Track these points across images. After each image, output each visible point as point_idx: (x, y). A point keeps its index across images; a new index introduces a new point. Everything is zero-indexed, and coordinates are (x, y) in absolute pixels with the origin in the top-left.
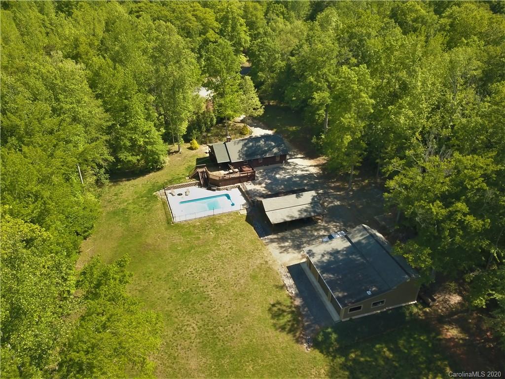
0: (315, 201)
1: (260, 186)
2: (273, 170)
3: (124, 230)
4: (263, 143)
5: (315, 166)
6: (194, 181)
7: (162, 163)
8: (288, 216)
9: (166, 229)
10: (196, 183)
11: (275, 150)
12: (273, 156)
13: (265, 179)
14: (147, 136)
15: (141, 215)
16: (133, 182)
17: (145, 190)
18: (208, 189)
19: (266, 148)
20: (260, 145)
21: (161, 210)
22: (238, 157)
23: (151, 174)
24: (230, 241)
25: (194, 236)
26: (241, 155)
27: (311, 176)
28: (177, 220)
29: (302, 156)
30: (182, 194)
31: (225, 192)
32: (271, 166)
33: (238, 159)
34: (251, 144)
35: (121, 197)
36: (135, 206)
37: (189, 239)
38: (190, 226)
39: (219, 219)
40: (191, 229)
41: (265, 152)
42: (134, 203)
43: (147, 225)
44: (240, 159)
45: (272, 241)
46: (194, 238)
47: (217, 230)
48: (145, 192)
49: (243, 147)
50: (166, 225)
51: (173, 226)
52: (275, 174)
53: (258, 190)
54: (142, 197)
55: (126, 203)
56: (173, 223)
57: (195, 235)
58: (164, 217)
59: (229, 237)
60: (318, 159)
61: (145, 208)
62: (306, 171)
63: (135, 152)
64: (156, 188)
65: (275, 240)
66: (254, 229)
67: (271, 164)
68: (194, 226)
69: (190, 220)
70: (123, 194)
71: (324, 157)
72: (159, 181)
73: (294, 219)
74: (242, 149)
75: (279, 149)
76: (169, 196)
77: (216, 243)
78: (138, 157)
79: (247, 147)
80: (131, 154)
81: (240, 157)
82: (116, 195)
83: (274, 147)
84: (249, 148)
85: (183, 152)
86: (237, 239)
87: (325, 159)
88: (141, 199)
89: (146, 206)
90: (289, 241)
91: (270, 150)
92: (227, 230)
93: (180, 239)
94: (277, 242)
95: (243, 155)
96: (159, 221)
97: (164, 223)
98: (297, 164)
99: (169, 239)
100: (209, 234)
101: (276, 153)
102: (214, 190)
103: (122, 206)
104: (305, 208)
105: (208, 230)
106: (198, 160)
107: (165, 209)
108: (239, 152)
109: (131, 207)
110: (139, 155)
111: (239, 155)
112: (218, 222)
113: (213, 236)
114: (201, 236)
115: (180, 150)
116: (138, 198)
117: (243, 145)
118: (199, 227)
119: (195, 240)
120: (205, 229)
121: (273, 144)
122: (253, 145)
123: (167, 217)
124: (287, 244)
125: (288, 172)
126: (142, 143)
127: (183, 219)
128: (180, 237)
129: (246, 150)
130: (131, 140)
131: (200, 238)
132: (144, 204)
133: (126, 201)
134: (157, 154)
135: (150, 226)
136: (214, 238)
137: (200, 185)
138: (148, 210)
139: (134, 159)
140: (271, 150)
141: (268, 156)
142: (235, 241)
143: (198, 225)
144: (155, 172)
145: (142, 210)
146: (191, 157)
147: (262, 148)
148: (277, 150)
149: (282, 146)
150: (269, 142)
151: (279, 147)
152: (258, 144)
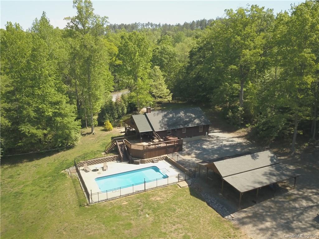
0: (275, 162)
1: (190, 156)
2: (197, 142)
3: (10, 222)
4: (183, 115)
5: (238, 137)
6: (111, 156)
7: (73, 141)
8: (255, 182)
9: (78, 215)
10: (114, 157)
11: (197, 121)
12: (196, 126)
13: (193, 149)
14: (58, 107)
15: (40, 198)
16: (36, 162)
17: (50, 169)
18: (129, 163)
19: (187, 119)
20: (180, 116)
21: (71, 189)
22: (160, 127)
23: (60, 153)
24: (180, 226)
25: (121, 223)
26: (162, 125)
27: (239, 145)
28: (95, 199)
29: (219, 131)
30: (98, 170)
31: (151, 164)
32: (194, 138)
33: (160, 129)
34: (171, 115)
35: (17, 179)
36: (34, 188)
37: (114, 228)
38: (114, 207)
39: (153, 195)
40: (117, 211)
41: (187, 123)
42: (34, 184)
43: (48, 212)
44: (162, 129)
45: (242, 222)
46: (122, 225)
47: (154, 210)
48: (51, 171)
49: (163, 118)
50: (78, 208)
51: (89, 210)
52: (201, 145)
53: (189, 160)
54: (45, 177)
55: (23, 186)
56: (87, 205)
57: (123, 220)
58: (75, 197)
59: (176, 220)
60: (238, 131)
61: (48, 190)
62: (232, 141)
63: (41, 125)
64: (65, 166)
65: (245, 220)
66: (208, 204)
67: (194, 136)
68: (120, 207)
69: (113, 199)
70: (21, 176)
71: (243, 129)
72: (69, 158)
73: (265, 185)
74: (162, 120)
75: (200, 120)
76: (82, 173)
77: (159, 230)
78: (45, 132)
79: (167, 118)
80: (36, 127)
81: (162, 127)
82: (11, 177)
83: (195, 118)
84: (170, 119)
85: (96, 132)
86: (189, 222)
87: (245, 131)
88: (43, 179)
89: (49, 186)
90: (268, 219)
91: (191, 121)
92: (170, 209)
93: (100, 229)
94: (250, 222)
95: (165, 125)
96: (68, 203)
97: (73, 206)
98: (218, 137)
99: (82, 230)
100: (145, 218)
101: (198, 124)
102: (137, 163)
103: (16, 189)
104: (269, 171)
105: (142, 211)
106: (112, 138)
107: (75, 187)
108: (160, 123)
109: (27, 190)
110: (46, 130)
111: (161, 125)
112: (153, 199)
113: (151, 219)
114: (132, 222)
115: (94, 132)
116: (40, 178)
117: (163, 116)
118: (127, 208)
119: (124, 229)
120: (138, 210)
121: (194, 116)
122: (173, 116)
123: (78, 197)
124: (268, 224)
125: (214, 143)
126: (50, 114)
127: (103, 197)
128: (99, 225)
129: (167, 121)
130: (37, 110)
131: (131, 224)
132: (47, 184)
133: (23, 183)
134: (68, 128)
135: (52, 213)
136: (154, 223)
137: (119, 159)
138: (52, 192)
139: (40, 133)
140: (193, 121)
141: (190, 126)
142: (187, 225)
143: (126, 205)
144: (65, 151)
145: (44, 192)
146: (106, 136)
147: (183, 119)
148: (199, 121)
149: (202, 118)
150: (189, 114)
151: (200, 119)
152: (178, 115)
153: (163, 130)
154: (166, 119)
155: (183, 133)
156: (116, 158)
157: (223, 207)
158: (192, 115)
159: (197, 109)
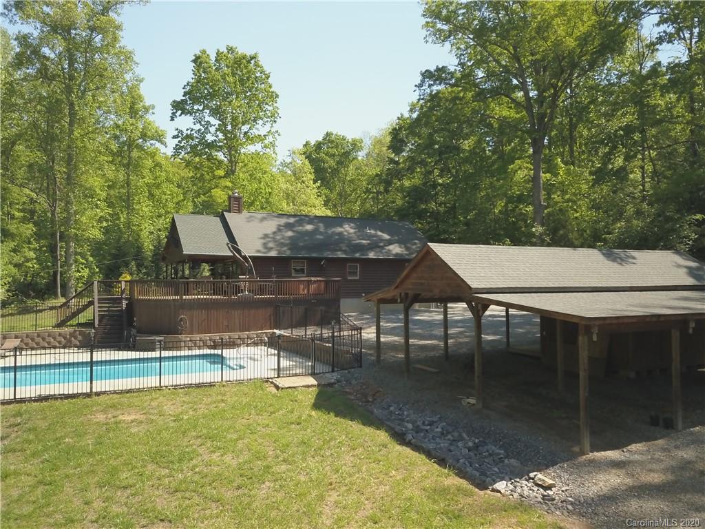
4: (352, 231)
6: (64, 330)
10: (73, 334)
11: (396, 249)
12: (391, 257)
19: (365, 242)
20: (341, 233)
22: (260, 247)
26: (271, 245)
34: (309, 227)
41: (363, 248)
49: (279, 230)
75: (408, 248)
79: (294, 232)
81: (269, 248)
83: (390, 243)
84: (303, 234)
91: (375, 246)
95: (282, 245)
101: (397, 255)
102: (149, 348)
108: (263, 238)
111: (265, 244)
121: (386, 237)
122: (316, 229)
129: (291, 237)
140: (382, 248)
141: (371, 256)
147: (349, 240)
148: (403, 249)
149: (415, 244)
150: (373, 232)
151: (409, 245)
152: (333, 230)
153: (273, 254)
154: (290, 234)
155: (349, 278)
156: (80, 338)
157: (484, 443)
158: (380, 233)
159: (400, 224)
